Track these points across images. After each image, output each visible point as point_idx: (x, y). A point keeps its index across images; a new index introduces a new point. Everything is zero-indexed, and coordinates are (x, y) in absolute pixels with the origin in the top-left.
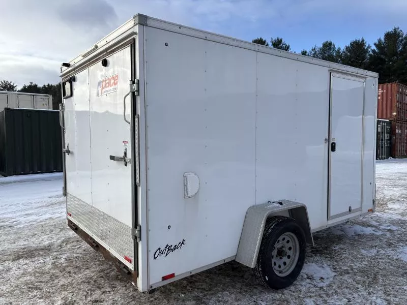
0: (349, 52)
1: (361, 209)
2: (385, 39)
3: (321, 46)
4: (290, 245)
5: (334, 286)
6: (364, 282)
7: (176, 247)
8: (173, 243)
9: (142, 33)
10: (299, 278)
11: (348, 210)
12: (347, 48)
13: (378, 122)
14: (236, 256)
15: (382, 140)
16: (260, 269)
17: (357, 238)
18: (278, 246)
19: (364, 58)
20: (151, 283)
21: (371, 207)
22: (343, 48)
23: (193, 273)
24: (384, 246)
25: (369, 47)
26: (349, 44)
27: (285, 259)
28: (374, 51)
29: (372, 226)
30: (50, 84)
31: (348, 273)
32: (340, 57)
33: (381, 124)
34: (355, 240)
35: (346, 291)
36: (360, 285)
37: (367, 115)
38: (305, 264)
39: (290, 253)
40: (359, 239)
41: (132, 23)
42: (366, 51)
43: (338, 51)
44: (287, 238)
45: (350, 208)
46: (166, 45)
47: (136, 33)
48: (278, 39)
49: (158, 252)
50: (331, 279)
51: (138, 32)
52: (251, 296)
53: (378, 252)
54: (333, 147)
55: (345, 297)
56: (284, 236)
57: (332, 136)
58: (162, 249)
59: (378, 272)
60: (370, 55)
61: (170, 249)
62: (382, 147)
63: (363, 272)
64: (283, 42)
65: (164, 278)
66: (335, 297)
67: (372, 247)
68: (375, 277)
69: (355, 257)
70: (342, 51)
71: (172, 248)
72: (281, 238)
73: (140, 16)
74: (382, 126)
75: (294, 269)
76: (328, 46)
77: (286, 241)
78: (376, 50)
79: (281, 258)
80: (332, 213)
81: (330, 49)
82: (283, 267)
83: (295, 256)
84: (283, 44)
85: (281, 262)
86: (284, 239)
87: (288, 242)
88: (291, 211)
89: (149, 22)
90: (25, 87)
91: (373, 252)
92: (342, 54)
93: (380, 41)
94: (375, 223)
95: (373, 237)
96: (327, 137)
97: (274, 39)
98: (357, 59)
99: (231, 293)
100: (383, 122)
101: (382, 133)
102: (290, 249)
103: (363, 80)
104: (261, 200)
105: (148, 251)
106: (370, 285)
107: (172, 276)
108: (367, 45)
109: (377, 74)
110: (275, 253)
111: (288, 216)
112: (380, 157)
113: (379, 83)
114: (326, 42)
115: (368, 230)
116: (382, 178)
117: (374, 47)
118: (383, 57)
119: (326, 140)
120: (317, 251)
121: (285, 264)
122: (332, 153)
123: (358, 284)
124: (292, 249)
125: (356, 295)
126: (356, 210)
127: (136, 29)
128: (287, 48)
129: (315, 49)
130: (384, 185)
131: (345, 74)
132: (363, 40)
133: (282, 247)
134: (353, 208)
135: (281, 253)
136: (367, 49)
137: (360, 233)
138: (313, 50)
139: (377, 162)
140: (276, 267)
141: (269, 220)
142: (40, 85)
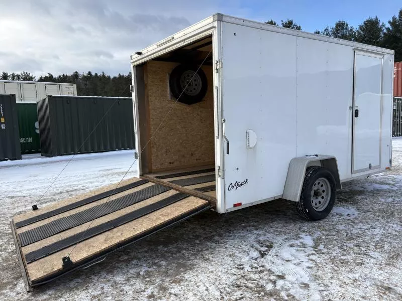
0: (363, 31)
1: (379, 167)
2: (400, 17)
3: (334, 26)
4: (324, 188)
5: (359, 219)
6: (383, 216)
7: (242, 184)
8: (241, 181)
9: (220, 27)
10: (330, 215)
11: (369, 167)
12: (361, 27)
13: (394, 100)
14: (283, 195)
15: (398, 117)
16: (302, 204)
17: (376, 192)
18: (315, 188)
19: (378, 37)
20: (227, 208)
21: (388, 165)
22: (356, 28)
23: (254, 204)
24: (399, 195)
25: (383, 25)
26: (363, 23)
27: (320, 199)
28: (388, 29)
29: (389, 184)
30: (65, 74)
31: (370, 211)
32: (354, 36)
33: (396, 101)
34: (374, 193)
35: (370, 221)
36: (380, 218)
37: (384, 93)
38: (334, 208)
39: (324, 194)
40: (377, 193)
41: (211, 20)
42: (380, 30)
43: (351, 30)
44: (321, 183)
45: (370, 165)
46: (235, 34)
47: (215, 27)
48: (288, 21)
49: (231, 186)
50: (356, 215)
51: (216, 26)
52: (295, 225)
53: (394, 199)
54: (356, 113)
55: (368, 224)
56: (319, 181)
57: (356, 104)
58: (233, 184)
59: (394, 211)
60: (384, 33)
61: (239, 185)
62: (397, 124)
63: (382, 211)
64: (294, 23)
65: (235, 206)
66: (361, 224)
67: (389, 197)
68: (392, 214)
69: (375, 203)
70: (355, 30)
71: (240, 184)
72: (317, 182)
73: (218, 14)
74: (398, 103)
75: (327, 206)
76: (341, 26)
77: (320, 185)
78: (391, 29)
79: (317, 198)
80: (355, 169)
81: (343, 29)
82: (318, 205)
83: (328, 197)
84: (294, 26)
85: (316, 201)
86: (319, 183)
87: (322, 186)
88: (322, 161)
89: (224, 19)
90: (41, 78)
91: (390, 200)
92: (355, 33)
93: (394, 19)
94: (391, 182)
95: (389, 191)
96: (351, 105)
97: (284, 22)
98: (371, 38)
99: (279, 223)
100: (398, 99)
101: (398, 110)
102: (323, 191)
103: (381, 57)
104: (301, 154)
105: (225, 185)
106: (388, 217)
107: (240, 204)
108: (381, 24)
109: (394, 51)
110: (312, 193)
111: (320, 165)
112: (396, 134)
113: (395, 62)
114: (339, 22)
115: (385, 187)
116: (398, 151)
117: (388, 25)
118: (398, 34)
119: (350, 107)
120: (343, 200)
121: (320, 202)
122: (355, 119)
123: (378, 217)
124: (325, 192)
125: (377, 223)
126: (375, 168)
127: (216, 24)
128: (299, 28)
129: (327, 29)
130: (398, 156)
131: (366, 51)
132: (377, 19)
133: (318, 189)
134: (373, 165)
135: (317, 194)
136: (381, 28)
137: (379, 188)
138: (325, 30)
139: (393, 139)
140: (313, 204)
141: (308, 169)
142: (56, 76)
